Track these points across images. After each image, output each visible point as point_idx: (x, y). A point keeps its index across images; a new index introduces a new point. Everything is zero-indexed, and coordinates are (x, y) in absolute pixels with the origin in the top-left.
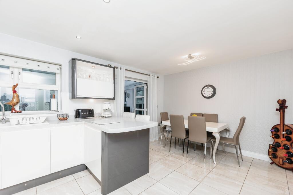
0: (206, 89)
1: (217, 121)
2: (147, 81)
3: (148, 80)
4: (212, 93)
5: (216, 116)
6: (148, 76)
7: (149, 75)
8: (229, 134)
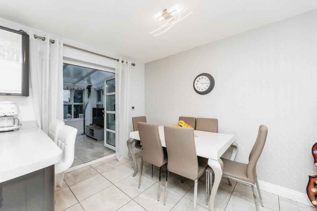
0: (200, 79)
1: (216, 131)
2: (114, 69)
3: (116, 68)
4: (209, 85)
5: (215, 121)
6: (116, 61)
7: (118, 60)
8: (236, 153)
